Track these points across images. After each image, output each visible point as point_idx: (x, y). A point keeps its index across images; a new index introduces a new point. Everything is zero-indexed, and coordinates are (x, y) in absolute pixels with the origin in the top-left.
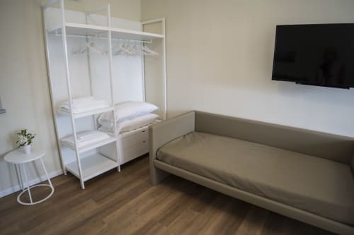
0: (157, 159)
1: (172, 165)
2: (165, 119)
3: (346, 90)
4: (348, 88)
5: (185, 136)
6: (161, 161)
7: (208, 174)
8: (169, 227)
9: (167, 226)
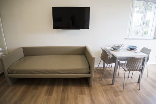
0: (9, 73)
1: (17, 74)
2: (7, 54)
3: (79, 30)
4: (80, 29)
5: (20, 59)
6: (11, 74)
7: (35, 73)
8: (24, 102)
9: (23, 101)
